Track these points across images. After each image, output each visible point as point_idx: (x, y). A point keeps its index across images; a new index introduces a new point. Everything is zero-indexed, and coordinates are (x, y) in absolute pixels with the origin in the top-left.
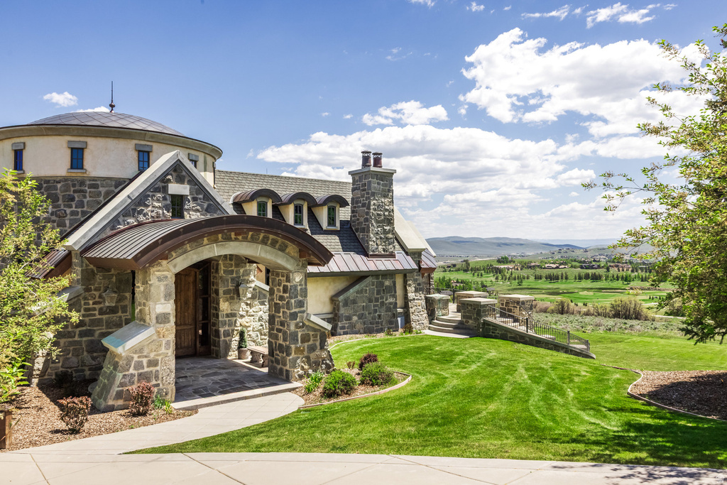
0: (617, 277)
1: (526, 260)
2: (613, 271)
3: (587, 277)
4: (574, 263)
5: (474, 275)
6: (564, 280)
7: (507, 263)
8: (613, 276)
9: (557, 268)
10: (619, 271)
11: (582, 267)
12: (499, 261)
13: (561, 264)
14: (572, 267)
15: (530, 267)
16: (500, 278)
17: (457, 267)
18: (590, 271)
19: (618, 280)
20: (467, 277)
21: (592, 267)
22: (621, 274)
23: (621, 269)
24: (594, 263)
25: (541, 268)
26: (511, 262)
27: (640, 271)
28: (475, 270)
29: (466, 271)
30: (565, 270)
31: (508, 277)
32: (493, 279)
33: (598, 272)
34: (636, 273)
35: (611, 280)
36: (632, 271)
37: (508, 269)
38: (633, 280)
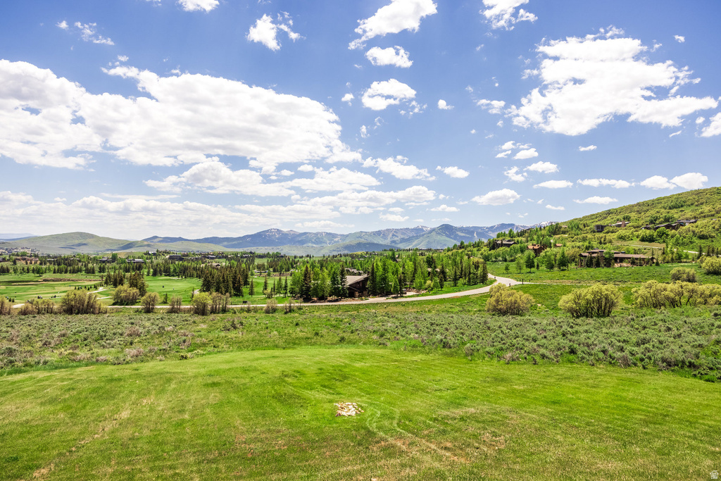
0: (28, 269)
2: (21, 264)
8: (23, 269)
10: (27, 264)
19: (28, 272)
22: (32, 267)
23: (29, 262)
27: (48, 264)
33: (5, 265)
34: (44, 267)
35: (21, 273)
36: (41, 264)
38: (45, 272)
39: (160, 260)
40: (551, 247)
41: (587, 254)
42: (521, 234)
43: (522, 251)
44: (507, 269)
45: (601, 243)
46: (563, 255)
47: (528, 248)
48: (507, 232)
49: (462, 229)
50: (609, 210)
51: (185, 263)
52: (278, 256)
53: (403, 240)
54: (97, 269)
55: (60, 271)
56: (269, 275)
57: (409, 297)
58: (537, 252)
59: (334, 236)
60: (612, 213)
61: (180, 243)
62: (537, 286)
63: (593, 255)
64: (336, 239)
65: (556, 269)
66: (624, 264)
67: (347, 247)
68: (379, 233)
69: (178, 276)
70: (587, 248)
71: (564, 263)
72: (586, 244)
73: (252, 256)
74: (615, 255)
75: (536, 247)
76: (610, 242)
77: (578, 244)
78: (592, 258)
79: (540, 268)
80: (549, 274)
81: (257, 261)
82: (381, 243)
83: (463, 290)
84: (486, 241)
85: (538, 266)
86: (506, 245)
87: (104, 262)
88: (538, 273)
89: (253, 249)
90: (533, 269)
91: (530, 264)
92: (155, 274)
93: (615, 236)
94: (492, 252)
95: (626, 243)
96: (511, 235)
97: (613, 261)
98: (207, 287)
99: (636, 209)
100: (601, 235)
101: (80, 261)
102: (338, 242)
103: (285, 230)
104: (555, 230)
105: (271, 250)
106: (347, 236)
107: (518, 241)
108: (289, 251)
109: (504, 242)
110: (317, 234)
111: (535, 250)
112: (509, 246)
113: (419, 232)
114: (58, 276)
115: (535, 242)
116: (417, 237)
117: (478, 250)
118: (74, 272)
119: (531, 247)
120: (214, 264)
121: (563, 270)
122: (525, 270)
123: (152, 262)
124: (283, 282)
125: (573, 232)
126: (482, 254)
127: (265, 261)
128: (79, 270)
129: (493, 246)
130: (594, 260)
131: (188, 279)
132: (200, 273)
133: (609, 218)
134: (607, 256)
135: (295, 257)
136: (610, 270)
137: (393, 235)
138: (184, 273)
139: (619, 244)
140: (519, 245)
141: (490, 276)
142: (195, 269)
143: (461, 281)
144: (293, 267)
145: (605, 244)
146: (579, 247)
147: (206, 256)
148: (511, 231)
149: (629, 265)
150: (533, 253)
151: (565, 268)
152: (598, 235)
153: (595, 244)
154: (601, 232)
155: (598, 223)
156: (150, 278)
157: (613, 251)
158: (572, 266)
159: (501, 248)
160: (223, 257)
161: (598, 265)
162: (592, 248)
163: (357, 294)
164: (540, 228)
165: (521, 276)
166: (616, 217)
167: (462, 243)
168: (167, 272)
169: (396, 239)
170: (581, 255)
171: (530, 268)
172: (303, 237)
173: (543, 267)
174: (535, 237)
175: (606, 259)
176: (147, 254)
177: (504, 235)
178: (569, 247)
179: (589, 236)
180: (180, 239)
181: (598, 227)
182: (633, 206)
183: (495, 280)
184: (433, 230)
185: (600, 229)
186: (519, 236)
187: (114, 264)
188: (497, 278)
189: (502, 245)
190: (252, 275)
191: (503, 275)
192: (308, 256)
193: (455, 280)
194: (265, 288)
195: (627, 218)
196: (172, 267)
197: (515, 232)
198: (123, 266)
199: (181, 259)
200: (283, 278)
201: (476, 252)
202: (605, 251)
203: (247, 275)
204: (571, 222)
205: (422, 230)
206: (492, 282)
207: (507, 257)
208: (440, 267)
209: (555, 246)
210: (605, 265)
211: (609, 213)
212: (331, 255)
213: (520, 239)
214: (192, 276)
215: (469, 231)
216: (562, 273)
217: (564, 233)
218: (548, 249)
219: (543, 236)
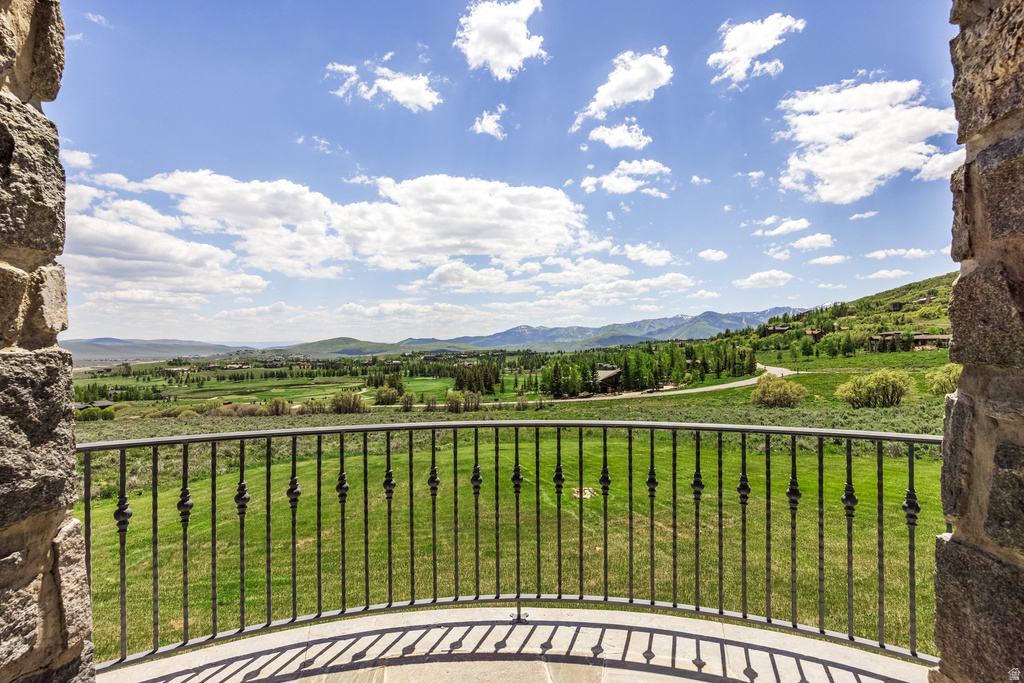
0: (301, 374)
1: (202, 361)
2: (296, 369)
3: (272, 375)
4: (257, 364)
5: (138, 379)
6: (250, 380)
7: (180, 365)
8: (298, 373)
9: (240, 368)
11: (265, 367)
12: (170, 364)
13: (244, 364)
14: (255, 366)
15: (209, 369)
16: (174, 380)
17: (113, 371)
18: (274, 370)
19: (301, 376)
20: (130, 382)
21: (276, 366)
22: (305, 371)
23: (302, 367)
24: (275, 363)
25: (223, 369)
26: (185, 364)
27: (318, 368)
28: (138, 374)
29: (126, 375)
30: (249, 369)
31: (184, 379)
32: (166, 383)
33: (283, 370)
34: (315, 371)
35: (296, 377)
36: (312, 368)
37: (183, 371)
38: (316, 376)
39: (415, 361)
40: (834, 331)
41: (879, 337)
42: (799, 317)
43: (799, 336)
44: (779, 357)
45: (897, 323)
46: (848, 340)
47: (805, 334)
48: (781, 317)
49: (728, 316)
50: (910, 285)
51: (439, 363)
52: (528, 353)
53: (661, 331)
54: (360, 372)
55: (328, 375)
56: (520, 372)
57: (666, 391)
58: (817, 337)
59: (586, 330)
60: (913, 288)
61: (433, 344)
62: (816, 375)
63: (887, 338)
64: (588, 334)
65: (840, 355)
66: (928, 347)
67: (600, 341)
68: (634, 325)
69: (433, 376)
70: (880, 330)
71: (849, 348)
72: (879, 325)
73: (503, 354)
74: (916, 337)
75: (816, 332)
76: (910, 321)
77: (868, 326)
78: (885, 342)
79: (821, 356)
80: (832, 362)
81: (508, 359)
82: (636, 335)
83: (728, 382)
84: (755, 328)
85: (817, 353)
86: (779, 331)
87: (365, 365)
88: (817, 361)
89: (503, 347)
90: (811, 357)
91: (807, 351)
92: (411, 375)
93: (916, 314)
94: (763, 339)
95: (930, 322)
96: (786, 319)
97: (913, 344)
98: (459, 386)
99: (945, 281)
100: (899, 314)
101: (345, 365)
102: (590, 335)
103: (535, 326)
104: (840, 311)
105: (522, 347)
106: (600, 329)
107: (793, 326)
108: (539, 348)
109: (777, 328)
110: (567, 329)
111: (814, 335)
112: (782, 332)
113: (678, 321)
114: (327, 379)
115: (814, 327)
116: (676, 327)
117: (746, 338)
118: (340, 375)
119: (809, 332)
120: (466, 363)
121: (848, 357)
122: (802, 357)
123: (408, 363)
124: (534, 380)
125: (863, 312)
126: (750, 342)
127: (515, 359)
128: (345, 373)
129: (764, 332)
130: (888, 345)
131: (442, 379)
132: (453, 373)
133: (909, 294)
134: (905, 338)
135: (546, 354)
136: (909, 355)
137: (650, 326)
138: (438, 373)
139: (921, 324)
140: (794, 331)
141: (759, 366)
142: (448, 369)
143: (724, 373)
144: (544, 364)
145: (903, 324)
146: (869, 330)
147: (458, 356)
148: (786, 315)
149: (934, 347)
150: (811, 339)
151: (850, 354)
152: (894, 314)
153: (890, 325)
154: (899, 310)
155: (896, 301)
156: (407, 378)
157: (913, 333)
158: (861, 351)
159: (774, 335)
160: (475, 356)
161: (893, 349)
162: (886, 330)
163: (610, 389)
164: (822, 310)
165: (796, 365)
166: (918, 292)
167: (727, 331)
168: (423, 373)
169: (653, 330)
170: (871, 339)
171: (808, 355)
172: (554, 333)
173: (825, 354)
174: (815, 321)
175: (903, 342)
176: (404, 355)
177: (778, 320)
178: (857, 330)
179: (883, 316)
180: (433, 340)
181: (894, 305)
182: (941, 278)
183: (765, 371)
184: (696, 318)
185: (898, 307)
186: (795, 321)
187: (375, 366)
188: (767, 368)
189: (774, 331)
190: (503, 373)
191: (775, 364)
192: (559, 352)
193: (718, 371)
194: (516, 385)
195: (934, 293)
196: (426, 367)
197: (791, 316)
198: (382, 368)
199: (435, 360)
200: (533, 375)
201: (744, 341)
202: (902, 332)
203: (498, 373)
204: (860, 301)
205: (681, 319)
206: (761, 372)
207: (781, 345)
208: (701, 358)
209: (840, 329)
210: (903, 349)
211: (910, 287)
212: (583, 350)
213: (796, 323)
214: (445, 376)
215: (736, 317)
216: (847, 360)
217: (851, 314)
218: (831, 334)
219: (825, 319)
